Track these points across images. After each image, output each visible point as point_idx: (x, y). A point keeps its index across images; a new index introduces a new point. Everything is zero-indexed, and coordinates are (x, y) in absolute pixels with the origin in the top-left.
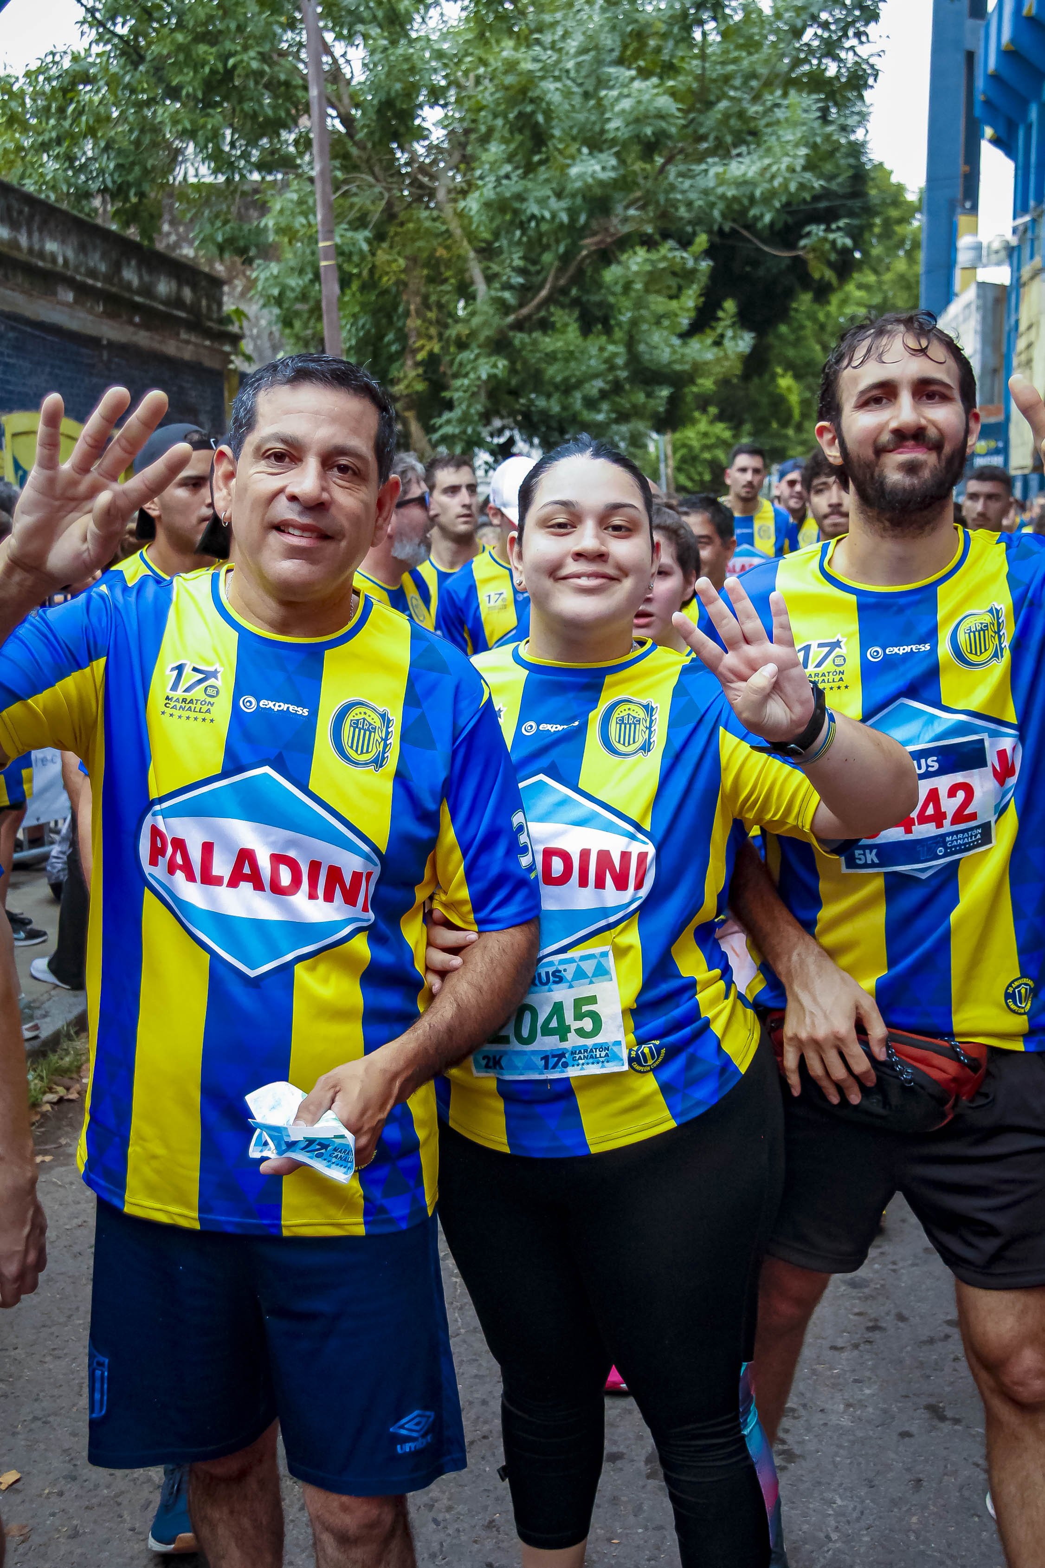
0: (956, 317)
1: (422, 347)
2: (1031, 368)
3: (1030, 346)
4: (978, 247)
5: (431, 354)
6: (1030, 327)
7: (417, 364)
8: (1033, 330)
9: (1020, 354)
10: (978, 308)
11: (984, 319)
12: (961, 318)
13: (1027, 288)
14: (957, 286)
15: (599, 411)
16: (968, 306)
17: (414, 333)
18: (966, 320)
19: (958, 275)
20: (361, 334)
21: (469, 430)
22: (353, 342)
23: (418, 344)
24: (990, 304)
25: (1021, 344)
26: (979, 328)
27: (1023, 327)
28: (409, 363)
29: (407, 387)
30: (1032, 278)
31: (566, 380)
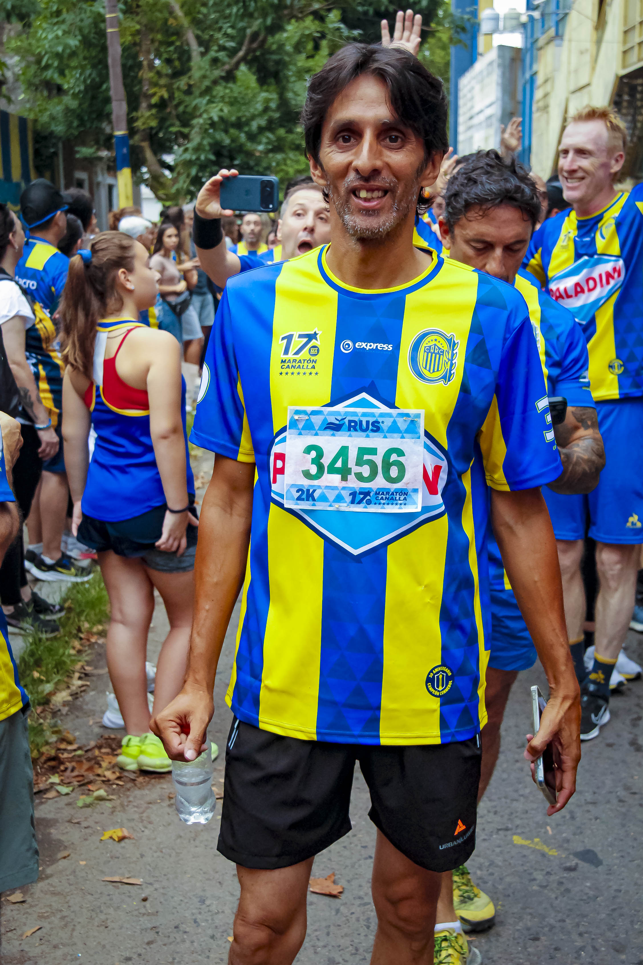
0: (481, 72)
1: (154, 94)
2: (547, 112)
3: (546, 95)
4: (496, 18)
5: (162, 98)
6: (546, 81)
7: (151, 107)
8: (549, 84)
9: (538, 101)
10: (499, 65)
11: (503, 75)
12: (485, 73)
13: (542, 52)
14: (481, 48)
15: (260, 143)
16: (491, 64)
17: (147, 83)
18: (489, 74)
19: (481, 40)
20: (89, 82)
21: (203, 157)
22: (82, 88)
23: (151, 91)
24: (507, 61)
25: (538, 94)
26: (500, 81)
27: (540, 79)
28: (144, 105)
29: (144, 124)
30: (548, 43)
31: (239, 118)
